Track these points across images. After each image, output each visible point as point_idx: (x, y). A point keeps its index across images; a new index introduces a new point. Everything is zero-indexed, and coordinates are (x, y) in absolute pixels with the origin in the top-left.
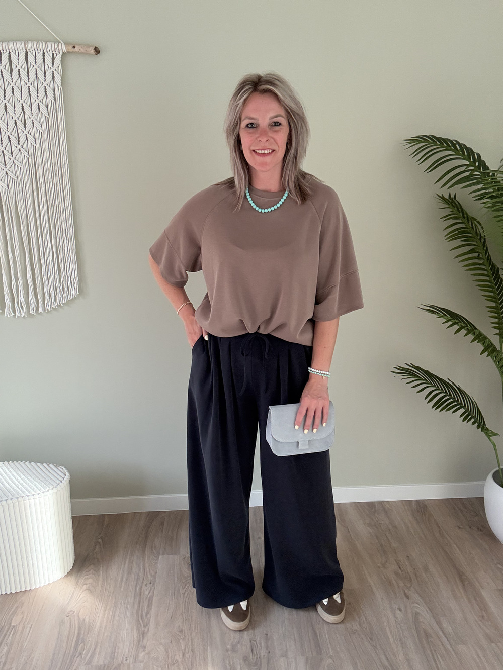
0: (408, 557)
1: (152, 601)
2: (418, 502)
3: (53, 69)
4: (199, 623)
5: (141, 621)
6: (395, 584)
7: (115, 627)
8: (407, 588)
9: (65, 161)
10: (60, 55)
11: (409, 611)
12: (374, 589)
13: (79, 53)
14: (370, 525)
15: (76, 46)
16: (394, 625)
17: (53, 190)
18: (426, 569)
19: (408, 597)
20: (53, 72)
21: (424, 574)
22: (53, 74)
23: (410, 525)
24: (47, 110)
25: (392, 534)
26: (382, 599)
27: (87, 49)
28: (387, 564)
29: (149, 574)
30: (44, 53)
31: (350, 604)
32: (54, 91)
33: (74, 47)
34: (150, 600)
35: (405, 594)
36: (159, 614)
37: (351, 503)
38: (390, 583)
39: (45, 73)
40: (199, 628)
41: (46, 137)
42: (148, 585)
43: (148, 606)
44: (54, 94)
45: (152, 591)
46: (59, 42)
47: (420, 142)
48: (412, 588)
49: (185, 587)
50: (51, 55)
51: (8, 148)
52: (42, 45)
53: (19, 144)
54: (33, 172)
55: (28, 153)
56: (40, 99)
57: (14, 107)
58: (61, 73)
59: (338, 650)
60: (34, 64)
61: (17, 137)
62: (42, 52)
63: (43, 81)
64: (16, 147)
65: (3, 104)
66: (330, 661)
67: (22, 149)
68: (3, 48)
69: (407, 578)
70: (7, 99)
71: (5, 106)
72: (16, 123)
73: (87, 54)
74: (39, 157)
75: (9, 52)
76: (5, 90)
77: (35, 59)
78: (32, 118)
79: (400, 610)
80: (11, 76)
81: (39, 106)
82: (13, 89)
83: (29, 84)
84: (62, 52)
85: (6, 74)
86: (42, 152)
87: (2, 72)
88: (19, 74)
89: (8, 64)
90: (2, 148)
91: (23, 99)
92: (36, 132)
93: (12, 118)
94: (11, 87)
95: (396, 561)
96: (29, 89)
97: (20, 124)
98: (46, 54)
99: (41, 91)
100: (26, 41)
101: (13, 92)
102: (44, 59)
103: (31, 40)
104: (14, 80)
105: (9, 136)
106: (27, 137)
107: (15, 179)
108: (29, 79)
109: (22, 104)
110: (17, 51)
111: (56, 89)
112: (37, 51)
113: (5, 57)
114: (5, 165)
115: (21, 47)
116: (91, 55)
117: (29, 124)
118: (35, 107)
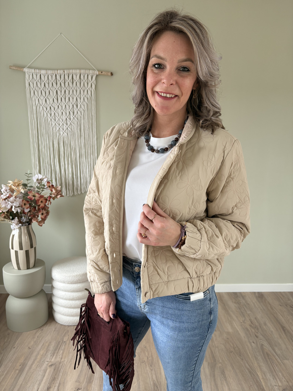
0: (256, 318)
2: (258, 293)
3: (91, 82)
6: (250, 330)
8: (257, 333)
10: (95, 76)
11: (258, 343)
12: (240, 332)
13: (104, 75)
14: (235, 303)
16: (251, 350)
18: (265, 324)
19: (257, 337)
21: (264, 327)
22: (92, 84)
23: (255, 304)
25: (247, 307)
26: (244, 337)
27: (108, 73)
28: (246, 321)
30: (88, 75)
31: (228, 339)
33: (102, 72)
35: (256, 335)
37: (225, 293)
38: (248, 330)
39: (88, 84)
41: (86, 112)
44: (91, 93)
46: (95, 70)
48: (259, 333)
50: (91, 76)
51: (69, 118)
52: (87, 72)
53: (74, 115)
54: (79, 128)
55: (78, 119)
56: (85, 95)
57: (73, 99)
58: (95, 84)
59: (224, 360)
60: (83, 80)
61: (73, 112)
62: (87, 75)
63: (87, 87)
64: (73, 117)
65: (68, 97)
66: (220, 365)
67: (75, 118)
68: (70, 72)
69: (256, 328)
70: (70, 95)
71: (69, 98)
72: (73, 106)
73: (107, 75)
74: (82, 121)
75: (73, 75)
76: (69, 91)
77: (84, 77)
78: (81, 103)
79: (254, 343)
80: (73, 85)
81: (84, 98)
82: (73, 91)
83: (80, 88)
84: (97, 74)
85: (71, 84)
86: (84, 119)
87: (69, 83)
88: (76, 84)
89: (72, 79)
90: (66, 117)
91: (77, 95)
92: (82, 110)
93: (72, 103)
94: (72, 90)
95: (250, 320)
96: (80, 91)
97: (75, 106)
98: (89, 75)
99: (86, 91)
100: (80, 69)
101: (73, 92)
102: (88, 77)
103: (83, 69)
104: (74, 87)
105: (69, 112)
106: (77, 112)
107: (71, 131)
108: (80, 86)
109: (77, 97)
110: (76, 74)
111: (92, 91)
112: (85, 74)
113: (71, 76)
114: (67, 125)
115: (78, 73)
116: (109, 76)
117: (79, 106)
118: (82, 99)
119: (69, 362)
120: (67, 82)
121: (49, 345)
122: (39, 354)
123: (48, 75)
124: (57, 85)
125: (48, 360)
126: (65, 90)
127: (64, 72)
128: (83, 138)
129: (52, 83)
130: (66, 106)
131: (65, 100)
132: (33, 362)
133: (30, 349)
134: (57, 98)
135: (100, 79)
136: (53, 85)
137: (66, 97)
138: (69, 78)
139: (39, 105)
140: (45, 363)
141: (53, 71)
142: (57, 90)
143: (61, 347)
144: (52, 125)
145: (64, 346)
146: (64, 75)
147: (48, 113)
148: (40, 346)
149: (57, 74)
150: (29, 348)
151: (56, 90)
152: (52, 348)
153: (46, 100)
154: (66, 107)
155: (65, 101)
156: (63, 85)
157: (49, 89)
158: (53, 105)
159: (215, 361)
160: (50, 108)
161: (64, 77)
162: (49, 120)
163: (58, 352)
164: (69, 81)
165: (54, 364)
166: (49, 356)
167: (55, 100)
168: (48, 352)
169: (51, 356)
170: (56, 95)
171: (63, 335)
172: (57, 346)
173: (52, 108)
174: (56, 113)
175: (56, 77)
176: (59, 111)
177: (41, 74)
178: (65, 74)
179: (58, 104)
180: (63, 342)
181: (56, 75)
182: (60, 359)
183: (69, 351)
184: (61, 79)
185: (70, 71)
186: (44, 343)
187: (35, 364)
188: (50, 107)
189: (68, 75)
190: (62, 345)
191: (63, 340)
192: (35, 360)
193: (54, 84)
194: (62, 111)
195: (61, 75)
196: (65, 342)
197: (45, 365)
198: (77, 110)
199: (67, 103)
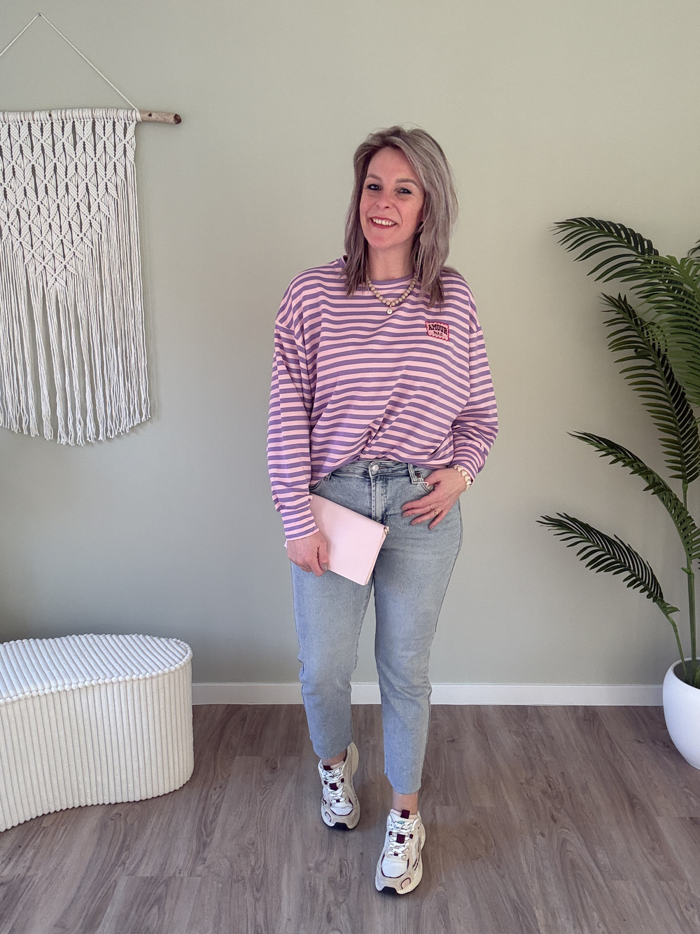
1: (220, 807)
2: (586, 708)
3: (124, 142)
4: (276, 835)
5: (203, 830)
6: (540, 804)
7: (170, 834)
8: (556, 809)
9: (136, 251)
10: (134, 124)
11: (555, 836)
12: (512, 809)
13: (156, 122)
15: (153, 114)
17: (120, 288)
18: (585, 789)
19: (555, 821)
20: (125, 145)
21: (581, 795)
22: (125, 148)
23: (571, 736)
24: (117, 191)
25: (545, 745)
26: (521, 820)
27: (166, 117)
28: (533, 780)
29: (220, 776)
30: (114, 123)
32: (125, 169)
33: (150, 115)
34: (218, 808)
35: (552, 816)
36: (227, 824)
38: (534, 803)
39: (115, 147)
40: (276, 842)
41: (114, 223)
42: (217, 789)
43: (215, 813)
44: (125, 171)
45: (221, 796)
46: (133, 109)
47: (574, 226)
48: (562, 810)
49: (264, 793)
50: (123, 125)
51: (69, 237)
52: (112, 113)
53: (81, 232)
54: (97, 266)
55: (92, 243)
56: (108, 178)
57: (77, 188)
58: (134, 147)
59: (454, 876)
60: (102, 136)
61: (79, 223)
62: (112, 121)
63: (112, 156)
64: (78, 235)
65: (64, 183)
66: (440, 889)
67: (84, 238)
68: (65, 116)
69: (558, 798)
70: (69, 178)
71: (67, 186)
72: (78, 206)
73: (165, 122)
74: (105, 247)
75: (74, 122)
76: (67, 167)
77: (104, 130)
78: (98, 200)
79: (543, 835)
80: (75, 150)
81: (106, 185)
82: (76, 166)
83: (95, 160)
84: (136, 121)
85: (69, 148)
86: (109, 241)
87: (64, 145)
88: (84, 148)
89: (72, 136)
90: (61, 237)
91: (88, 178)
92: (102, 215)
93: (74, 199)
94: (74, 163)
95: (546, 778)
96: (96, 166)
97: (84, 208)
98: (117, 123)
99: (110, 167)
100: (93, 109)
101: (76, 169)
102: (114, 129)
103: (100, 108)
104: (78, 155)
105: (69, 222)
106: (91, 223)
107: (76, 274)
108: (95, 153)
109: (87, 184)
110: (82, 121)
111: (128, 165)
112: (106, 120)
113: (68, 127)
114: (64, 257)
115: (87, 117)
116: (171, 124)
117: (94, 208)
118: (102, 187)
120: (61, 142)
123: (9, 126)
124: (32, 152)
126: (55, 164)
127: (51, 115)
128: (108, 291)
129: (21, 147)
130: (58, 207)
131: (57, 191)
134: (34, 187)
135: (148, 131)
136: (21, 151)
137: (58, 183)
138: (63, 131)
141: (22, 114)
142: (33, 166)
144: (24, 258)
146: (52, 124)
147: (12, 227)
149: (32, 122)
151: (30, 165)
154: (59, 210)
155: (57, 195)
156: (48, 150)
157: (14, 163)
158: (25, 204)
160: (18, 213)
161: (52, 130)
162: (17, 245)
164: (64, 140)
167: (31, 193)
170: (33, 179)
173: (23, 214)
174: (31, 224)
175: (30, 130)
176: (43, 220)
178: (54, 121)
179: (37, 203)
181: (30, 124)
182: (25, 871)
183: (53, 850)
184: (42, 135)
185: (65, 113)
188: (18, 210)
189: (61, 124)
193: (26, 150)
194: (49, 220)
195: (42, 124)
198: (88, 218)
199: (63, 200)
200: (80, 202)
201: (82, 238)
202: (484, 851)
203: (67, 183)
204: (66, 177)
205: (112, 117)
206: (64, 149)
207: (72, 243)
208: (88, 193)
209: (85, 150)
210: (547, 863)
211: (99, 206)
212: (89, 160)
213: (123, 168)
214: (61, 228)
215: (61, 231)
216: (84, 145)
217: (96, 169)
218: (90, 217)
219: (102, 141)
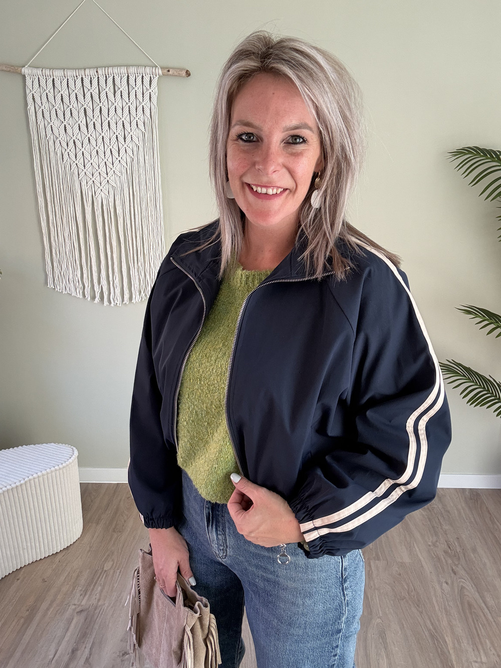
0: (458, 538)
3: (150, 91)
6: (444, 561)
8: (455, 565)
10: (157, 78)
11: (455, 584)
12: (424, 563)
13: (173, 75)
15: (171, 70)
16: (440, 596)
18: (474, 550)
19: (455, 573)
20: (150, 93)
21: (472, 555)
22: (150, 95)
23: (462, 511)
24: (144, 126)
25: (444, 518)
26: (431, 572)
27: (180, 72)
28: (438, 543)
30: (143, 77)
31: (400, 575)
33: (169, 71)
35: (453, 570)
38: (439, 559)
39: (143, 94)
41: (142, 150)
44: (151, 112)
46: (156, 67)
48: (460, 566)
50: (149, 78)
51: (110, 160)
52: (141, 70)
53: (119, 156)
54: (130, 180)
55: (127, 164)
56: (138, 117)
57: (116, 124)
58: (157, 94)
59: (387, 612)
60: (134, 86)
61: (117, 150)
62: (141, 76)
63: (141, 101)
64: (117, 159)
65: (107, 121)
66: (379, 621)
67: (121, 161)
68: (108, 72)
69: (456, 556)
70: (110, 117)
71: (109, 123)
72: (117, 138)
73: (180, 76)
74: (136, 167)
75: (114, 76)
76: (109, 109)
77: (135, 82)
78: (132, 133)
79: (447, 583)
80: (115, 97)
81: (137, 123)
82: (115, 108)
83: (130, 104)
84: (159, 75)
85: (111, 95)
86: (138, 162)
87: (107, 94)
88: (121, 95)
89: (112, 87)
90: (106, 160)
91: (124, 117)
92: (134, 144)
93: (114, 133)
94: (114, 106)
95: (446, 541)
96: (129, 108)
97: (121, 139)
98: (145, 77)
99: (140, 109)
100: (128, 66)
101: (116, 111)
102: (142, 81)
103: (133, 66)
104: (116, 103)
105: (111, 149)
106: (126, 150)
107: (115, 186)
108: (129, 99)
109: (123, 121)
110: (120, 75)
111: (153, 107)
112: (137, 75)
113: (110, 80)
114: (107, 174)
115: (123, 71)
116: (184, 77)
117: (128, 139)
118: (134, 124)
119: (112, 607)
120: (105, 91)
121: (78, 576)
122: (60, 591)
123: (68, 79)
124: (84, 99)
125: (76, 603)
126: (101, 107)
127: (97, 72)
129: (76, 95)
130: (103, 138)
131: (102, 126)
132: (51, 605)
133: (46, 581)
134: (85, 125)
136: (77, 98)
137: (103, 121)
138: (106, 83)
139: (52, 137)
140: (70, 607)
141: (77, 71)
142: (85, 108)
143: (99, 580)
144: (79, 175)
145: (104, 578)
146: (98, 78)
147: (70, 152)
148: (62, 578)
149: (84, 77)
150: (44, 581)
151: (83, 108)
152: (82, 581)
153: (65, 127)
154: (103, 140)
155: (102, 129)
156: (96, 97)
157: (71, 107)
158: (79, 137)
159: (371, 613)
160: (74, 142)
161: (98, 82)
162: (74, 166)
163: (93, 589)
165: (87, 609)
166: (79, 595)
167: (84, 128)
168: (76, 588)
169: (81, 595)
170: (84, 118)
171: (103, 560)
172: (93, 578)
173: (79, 144)
174: (84, 151)
175: (82, 83)
176: (92, 148)
177: (55, 78)
178: (100, 76)
179: (89, 135)
180: (103, 573)
181: (82, 78)
182: (96, 602)
183: (113, 587)
184: (91, 86)
185: (108, 70)
186: (69, 573)
187: (53, 608)
188: (74, 140)
189: (105, 78)
190: (101, 576)
191: (103, 568)
192: (52, 602)
193: (81, 97)
194: (97, 148)
195: (91, 78)
196: (106, 571)
197: (70, 611)
198: (124, 147)
199: (106, 133)
200: (118, 135)
201: (119, 161)
202: (407, 594)
203: (109, 121)
204: (108, 117)
205: (141, 73)
206: (107, 96)
207: (113, 164)
208: (124, 128)
209: (122, 97)
210: (451, 603)
211: (132, 138)
212: (124, 104)
213: (149, 110)
214: (105, 153)
215: (105, 156)
216: (121, 93)
217: (129, 110)
218: (125, 146)
219: (134, 90)
